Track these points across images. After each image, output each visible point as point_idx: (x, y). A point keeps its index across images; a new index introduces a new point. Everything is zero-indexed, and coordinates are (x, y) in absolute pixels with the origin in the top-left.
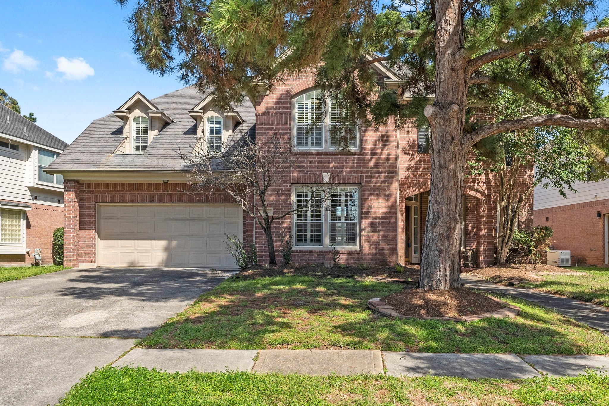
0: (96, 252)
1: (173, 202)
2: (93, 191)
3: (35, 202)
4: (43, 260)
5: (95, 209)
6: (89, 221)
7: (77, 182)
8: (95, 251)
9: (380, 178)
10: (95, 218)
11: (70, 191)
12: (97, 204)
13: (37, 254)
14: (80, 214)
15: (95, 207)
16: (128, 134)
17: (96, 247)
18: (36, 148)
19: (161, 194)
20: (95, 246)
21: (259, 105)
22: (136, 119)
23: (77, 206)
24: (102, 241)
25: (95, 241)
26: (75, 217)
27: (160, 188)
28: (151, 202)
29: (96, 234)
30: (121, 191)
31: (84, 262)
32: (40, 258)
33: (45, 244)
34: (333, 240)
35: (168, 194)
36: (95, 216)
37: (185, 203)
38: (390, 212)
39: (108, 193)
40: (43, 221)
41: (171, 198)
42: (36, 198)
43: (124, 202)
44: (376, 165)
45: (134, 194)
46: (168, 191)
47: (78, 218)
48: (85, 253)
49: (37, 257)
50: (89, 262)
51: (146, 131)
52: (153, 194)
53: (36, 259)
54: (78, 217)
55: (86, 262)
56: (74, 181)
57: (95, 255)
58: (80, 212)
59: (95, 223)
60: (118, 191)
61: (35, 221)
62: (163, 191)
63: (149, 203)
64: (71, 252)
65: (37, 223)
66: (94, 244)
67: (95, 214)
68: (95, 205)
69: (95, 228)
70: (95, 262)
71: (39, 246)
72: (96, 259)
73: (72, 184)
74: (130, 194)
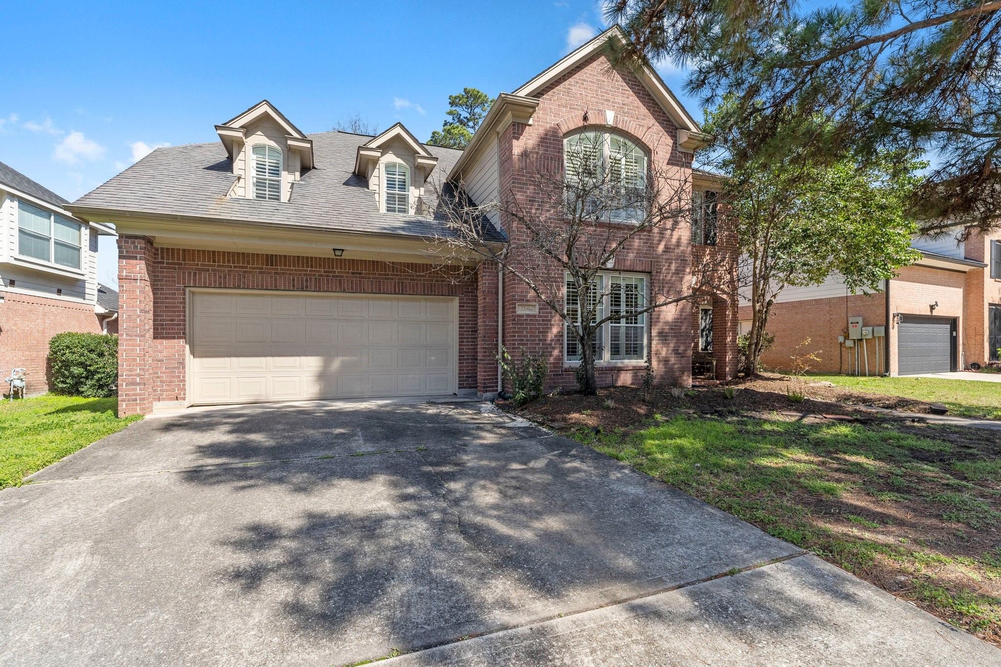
0: (187, 379)
1: (344, 291)
2: (181, 264)
3: (10, 289)
4: (29, 387)
5: (184, 299)
6: (172, 320)
7: (149, 241)
8: (184, 377)
9: (670, 269)
10: (184, 316)
11: (135, 258)
12: (187, 290)
13: (16, 377)
14: (154, 307)
15: (184, 294)
16: (242, 173)
17: (187, 369)
18: (13, 197)
19: (321, 275)
20: (184, 368)
21: (518, 139)
22: (257, 149)
23: (148, 289)
24: (198, 360)
25: (184, 360)
26: (146, 312)
27: (320, 266)
28: (302, 290)
29: (187, 347)
30: (242, 267)
31: (159, 400)
32: (24, 384)
33: (33, 360)
34: (615, 351)
35: (334, 276)
36: (184, 311)
37: (365, 292)
38: (681, 315)
39: (214, 270)
40: (27, 323)
41: (340, 284)
42: (12, 283)
43: (248, 288)
44: (667, 249)
45: (269, 273)
46: (334, 272)
47: (151, 315)
48: (161, 382)
49: (18, 383)
50: (171, 399)
51: (276, 172)
52: (305, 275)
53: (14, 387)
54: (152, 312)
55: (164, 399)
56: (144, 238)
57: (184, 385)
58: (154, 303)
59: (184, 325)
60: (235, 267)
61: (12, 322)
62: (326, 272)
63: (298, 290)
64: (139, 384)
65: (15, 325)
66: (182, 364)
67: (184, 307)
68: (184, 290)
69: (184, 333)
70: (184, 399)
71: (20, 364)
72: (187, 392)
73: (141, 244)
74: (261, 273)
